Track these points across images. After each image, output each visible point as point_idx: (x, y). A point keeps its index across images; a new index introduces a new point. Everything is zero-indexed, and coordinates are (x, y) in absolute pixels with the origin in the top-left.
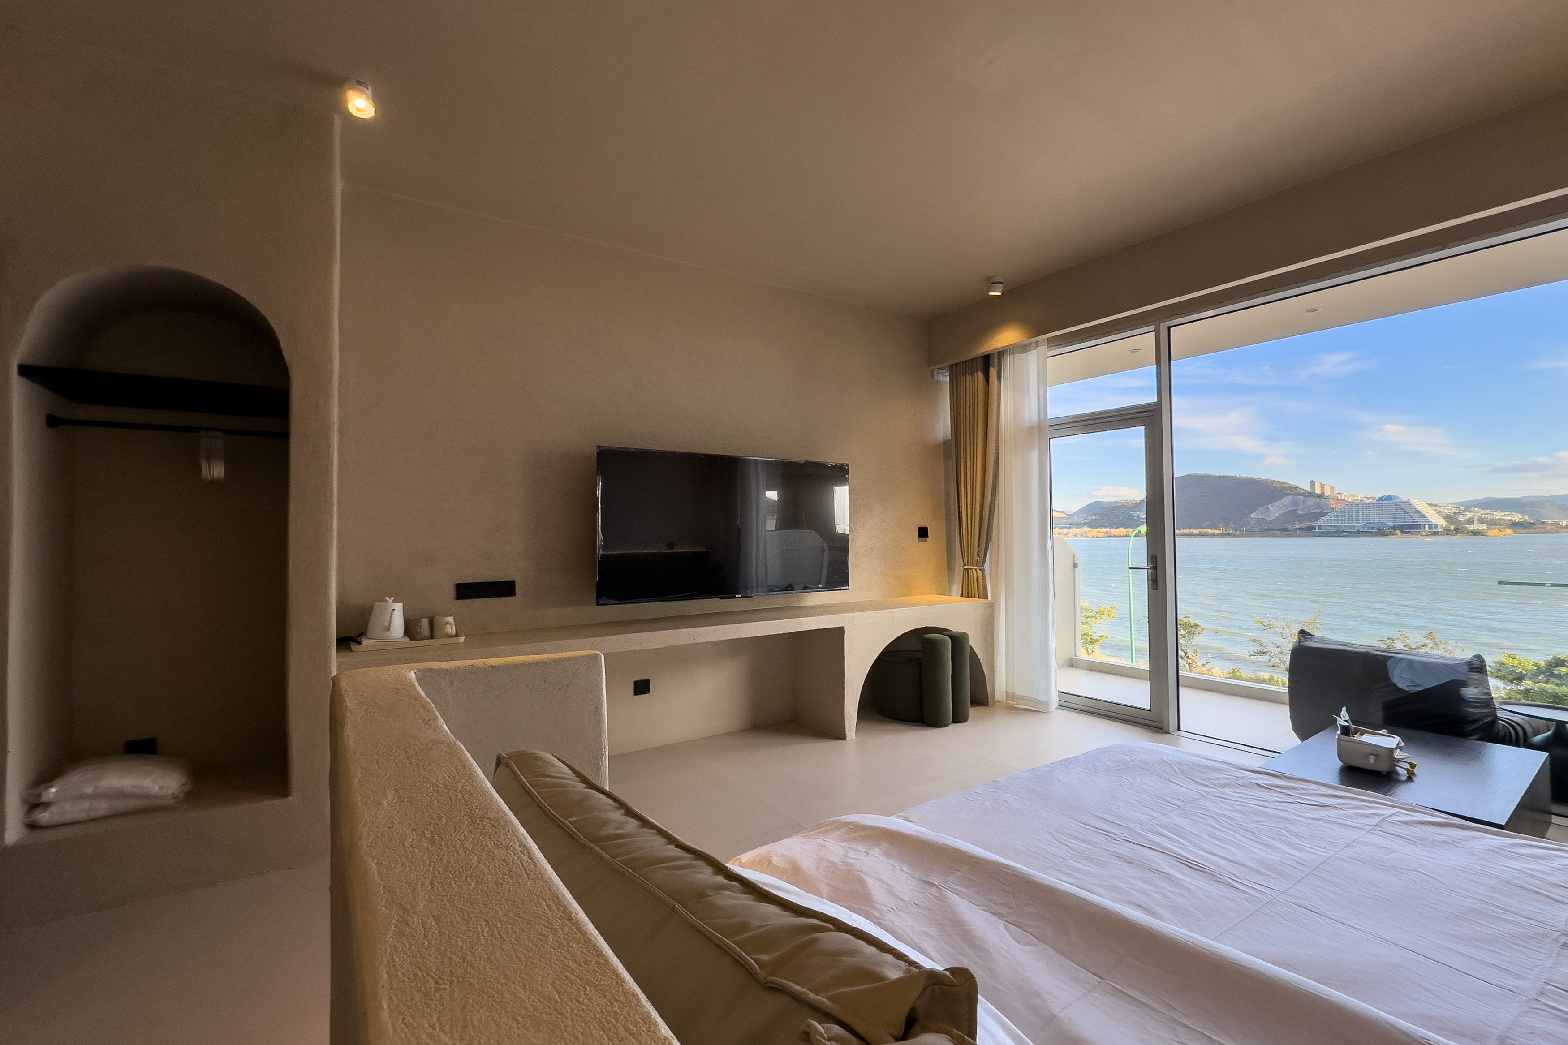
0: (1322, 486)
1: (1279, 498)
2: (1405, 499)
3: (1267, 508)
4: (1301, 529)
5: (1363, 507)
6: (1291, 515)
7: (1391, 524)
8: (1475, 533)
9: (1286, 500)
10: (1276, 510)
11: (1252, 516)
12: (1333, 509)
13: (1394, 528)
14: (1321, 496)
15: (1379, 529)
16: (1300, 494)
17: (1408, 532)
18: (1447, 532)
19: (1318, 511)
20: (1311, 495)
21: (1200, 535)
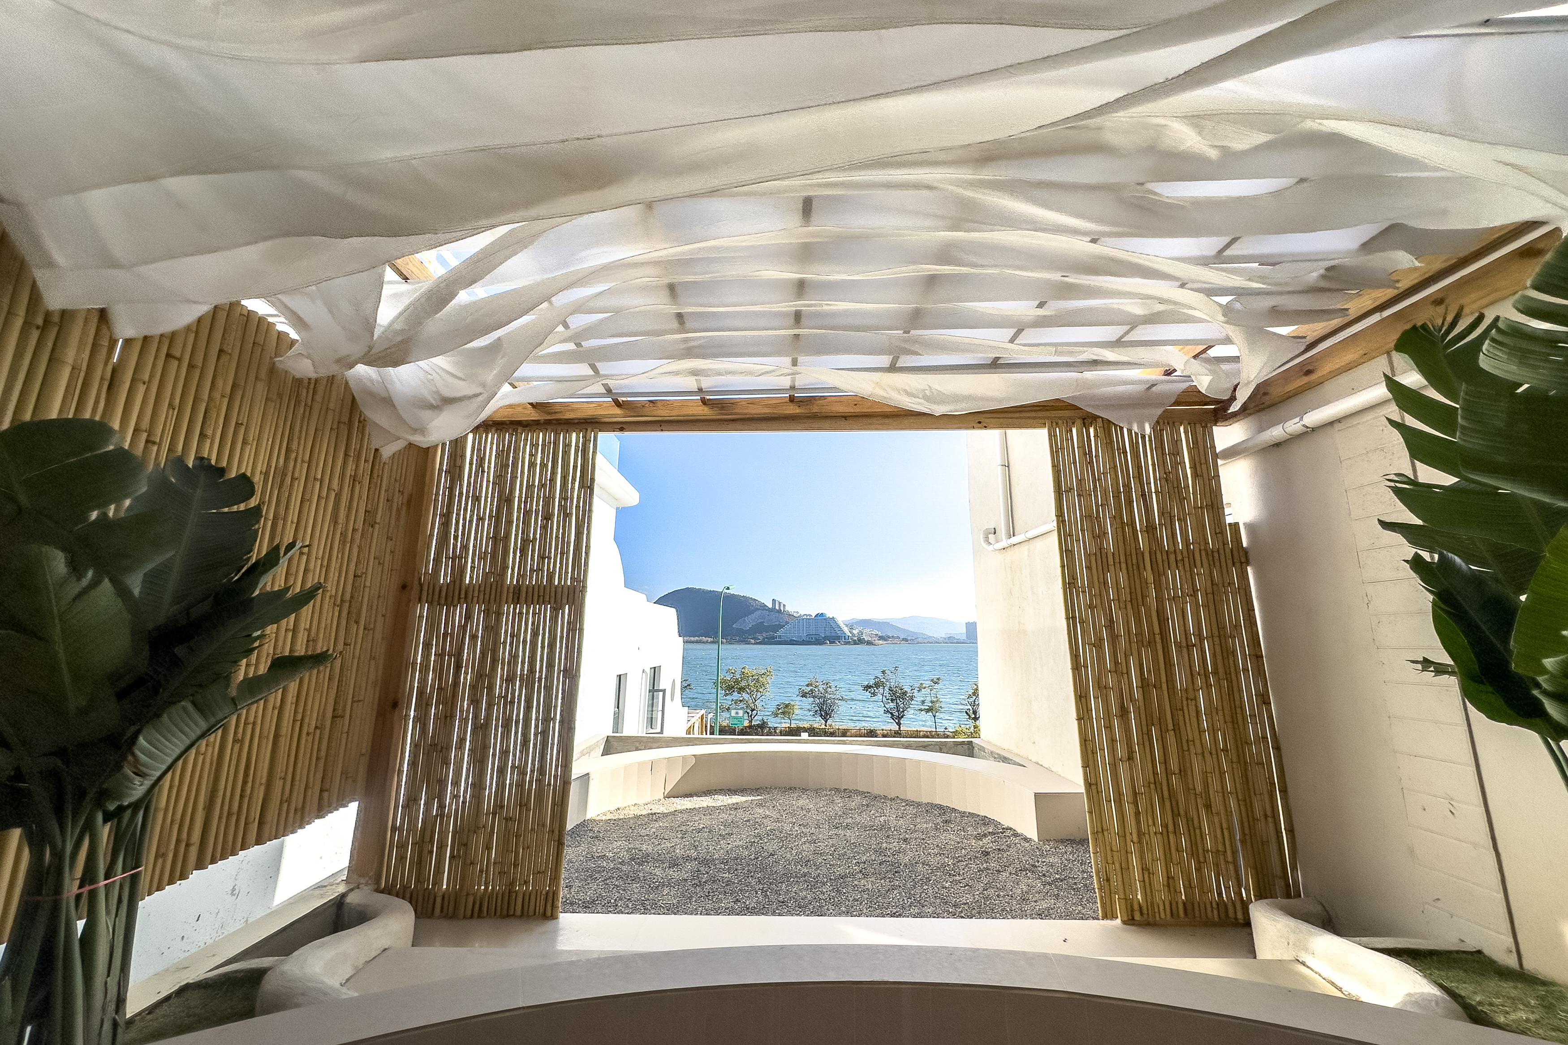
0: (780, 603)
1: (752, 612)
2: (831, 617)
3: (745, 620)
4: (767, 638)
5: (807, 621)
6: (759, 628)
7: (823, 636)
8: (869, 643)
9: (758, 613)
10: (749, 622)
11: (734, 626)
12: (787, 623)
13: (826, 638)
14: (779, 611)
15: (816, 639)
16: (766, 610)
17: (834, 642)
18: (855, 643)
19: (777, 623)
20: (772, 610)
21: (697, 642)
